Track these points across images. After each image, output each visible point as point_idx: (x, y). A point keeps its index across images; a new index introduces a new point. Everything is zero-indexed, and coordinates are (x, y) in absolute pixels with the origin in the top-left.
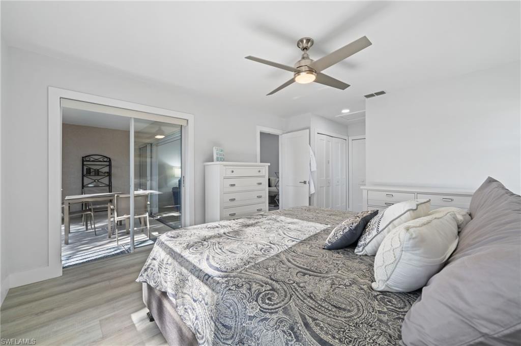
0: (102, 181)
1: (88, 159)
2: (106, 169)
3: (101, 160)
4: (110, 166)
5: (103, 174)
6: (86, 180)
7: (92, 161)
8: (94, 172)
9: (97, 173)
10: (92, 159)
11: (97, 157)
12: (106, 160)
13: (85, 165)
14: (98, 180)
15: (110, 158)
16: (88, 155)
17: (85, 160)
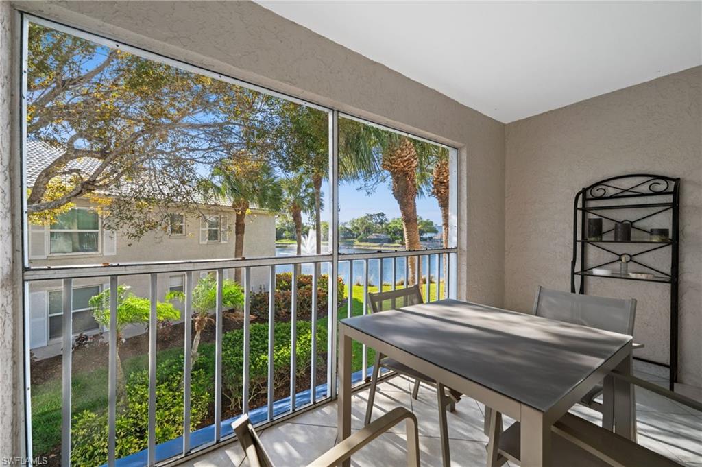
0: (647, 259)
1: (600, 193)
2: (663, 221)
3: (644, 189)
4: (676, 207)
5: (647, 237)
6: (593, 253)
7: (612, 197)
8: (612, 233)
9: (625, 232)
10: (611, 192)
11: (626, 184)
12: (662, 186)
13: (591, 211)
14: (631, 256)
15: (679, 179)
16: (600, 180)
17: (591, 197)
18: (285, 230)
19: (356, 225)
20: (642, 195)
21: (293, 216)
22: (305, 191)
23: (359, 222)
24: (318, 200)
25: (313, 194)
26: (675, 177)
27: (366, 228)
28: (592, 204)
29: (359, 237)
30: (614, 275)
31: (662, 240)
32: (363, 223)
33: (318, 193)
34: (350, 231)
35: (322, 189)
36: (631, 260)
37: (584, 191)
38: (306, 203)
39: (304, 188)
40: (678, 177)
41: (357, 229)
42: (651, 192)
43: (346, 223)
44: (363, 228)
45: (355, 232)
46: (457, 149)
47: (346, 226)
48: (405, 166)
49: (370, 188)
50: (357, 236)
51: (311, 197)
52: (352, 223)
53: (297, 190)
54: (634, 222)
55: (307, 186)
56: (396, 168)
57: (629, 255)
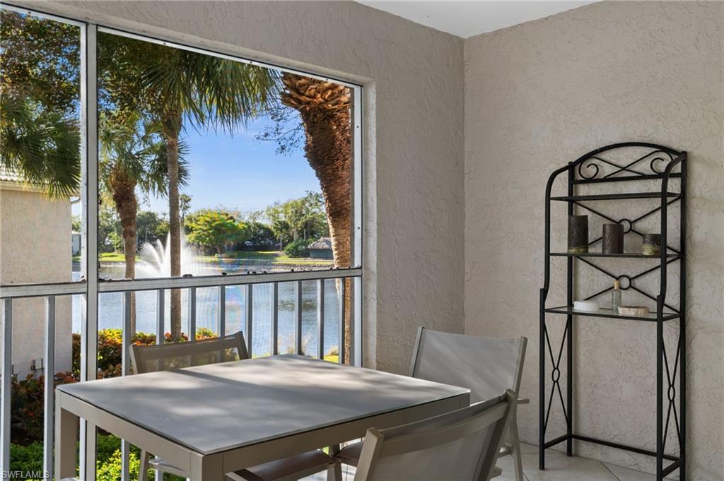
1: (592, 172)
3: (646, 167)
7: (606, 179)
10: (607, 170)
11: (624, 157)
12: (665, 163)
13: (582, 202)
14: (630, 279)
15: (685, 153)
16: (592, 150)
17: (581, 178)
18: (111, 230)
19: (282, 218)
20: (643, 177)
21: (115, 198)
22: (145, 139)
23: (290, 211)
24: (174, 163)
25: (163, 148)
26: (681, 149)
27: (306, 225)
28: (583, 190)
29: (290, 246)
30: (602, 312)
31: (655, 252)
32: (299, 213)
33: (172, 146)
34: (267, 230)
35: (182, 135)
36: (630, 286)
37: (571, 167)
38: (146, 168)
39: (142, 133)
40: (684, 150)
41: (285, 226)
42: (654, 173)
43: (259, 214)
44: (300, 224)
45: (279, 235)
46: (361, 86)
47: (258, 221)
48: (327, 101)
49: (287, 137)
50: (285, 245)
51: (157, 153)
52: (274, 215)
53: (126, 137)
54: (636, 221)
55: (148, 129)
56: (308, 103)
57: (627, 277)
